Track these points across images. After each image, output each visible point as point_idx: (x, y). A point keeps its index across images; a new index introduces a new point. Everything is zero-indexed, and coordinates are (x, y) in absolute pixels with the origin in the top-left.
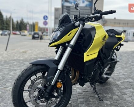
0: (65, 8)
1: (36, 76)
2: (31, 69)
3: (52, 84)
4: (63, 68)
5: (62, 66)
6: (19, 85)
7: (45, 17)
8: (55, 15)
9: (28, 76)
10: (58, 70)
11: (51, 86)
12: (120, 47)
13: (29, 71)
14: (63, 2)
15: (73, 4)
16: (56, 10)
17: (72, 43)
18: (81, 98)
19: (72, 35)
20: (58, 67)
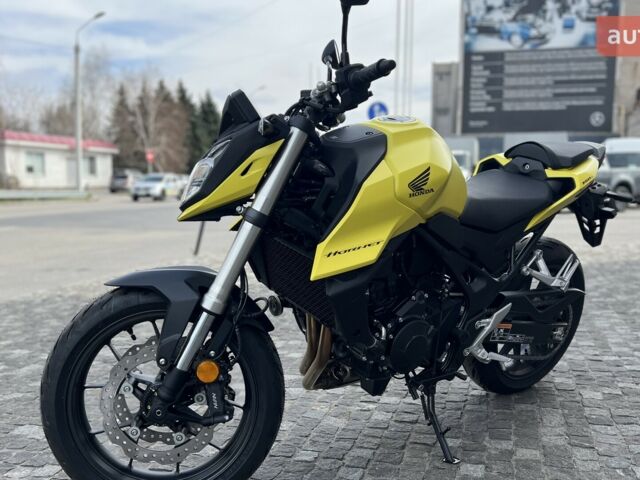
0: (477, 63)
1: (131, 332)
2: (104, 307)
3: (178, 367)
4: (222, 306)
5: (219, 297)
6: (60, 364)
7: (377, 108)
8: (435, 97)
9: (92, 330)
10: (205, 314)
11: (174, 373)
12: (602, 226)
13: (97, 314)
14: (467, 38)
15: (517, 40)
16: (441, 73)
17: (259, 204)
18: (371, 446)
19: (257, 172)
20: (201, 300)
